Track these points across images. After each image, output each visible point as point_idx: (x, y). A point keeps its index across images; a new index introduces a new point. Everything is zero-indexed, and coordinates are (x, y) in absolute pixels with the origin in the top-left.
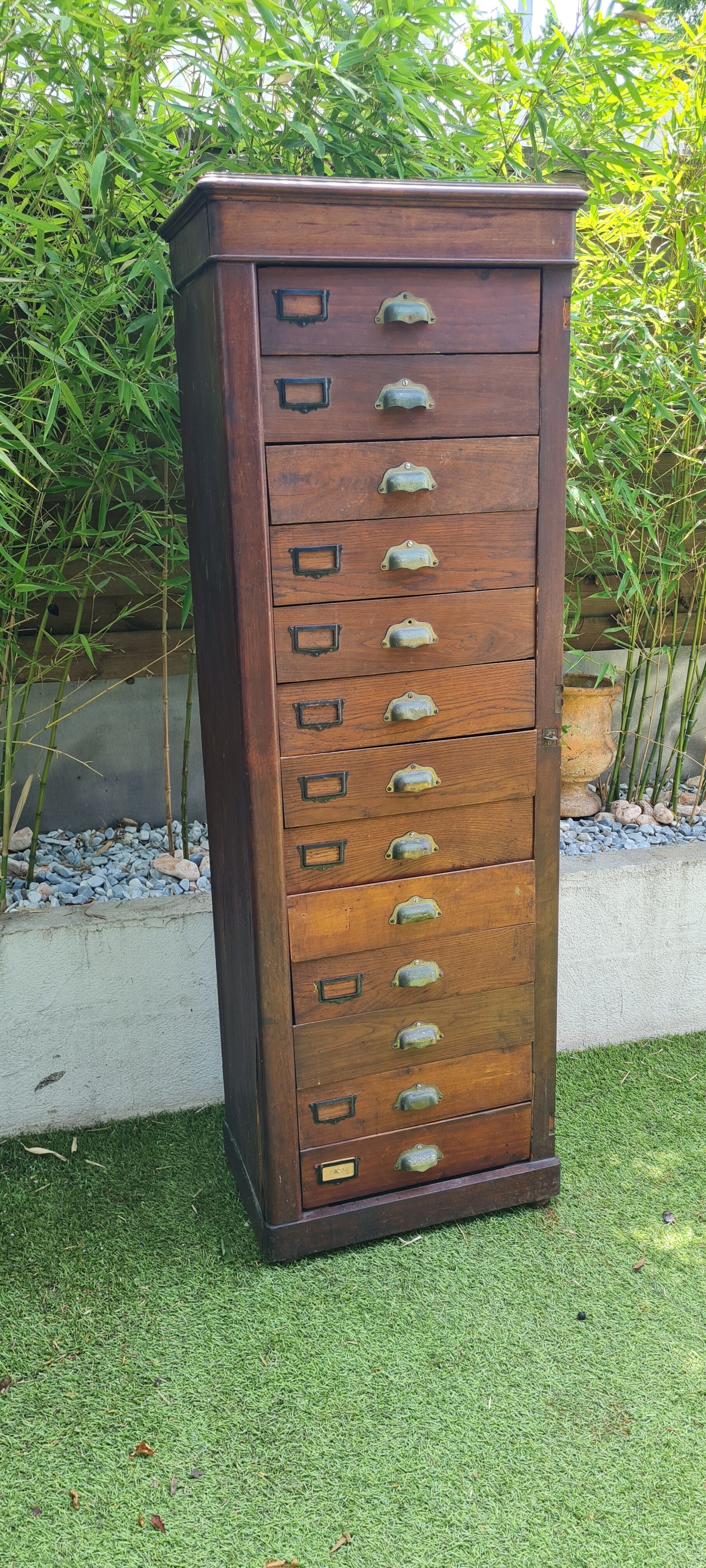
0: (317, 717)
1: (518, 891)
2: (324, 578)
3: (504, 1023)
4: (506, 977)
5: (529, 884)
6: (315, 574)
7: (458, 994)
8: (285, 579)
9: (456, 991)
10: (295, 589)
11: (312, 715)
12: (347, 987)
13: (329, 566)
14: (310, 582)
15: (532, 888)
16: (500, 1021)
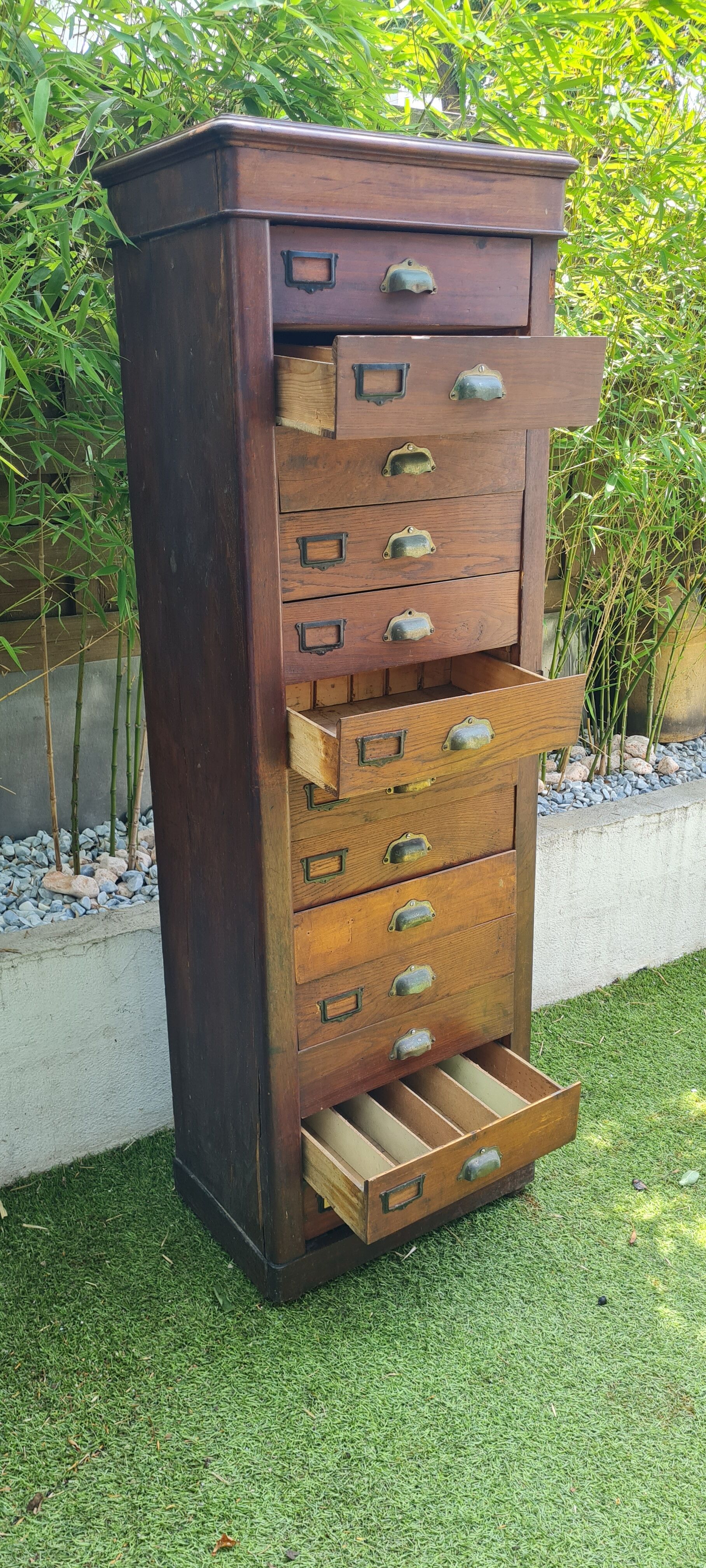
0: (378, 751)
1: (501, 883)
2: (331, 570)
3: (488, 1018)
4: (491, 971)
5: (511, 875)
6: (321, 564)
7: (448, 995)
8: (292, 572)
9: (447, 992)
10: (302, 582)
11: (374, 749)
12: (348, 1004)
13: (335, 556)
14: (317, 576)
15: (514, 879)
16: (485, 1016)
